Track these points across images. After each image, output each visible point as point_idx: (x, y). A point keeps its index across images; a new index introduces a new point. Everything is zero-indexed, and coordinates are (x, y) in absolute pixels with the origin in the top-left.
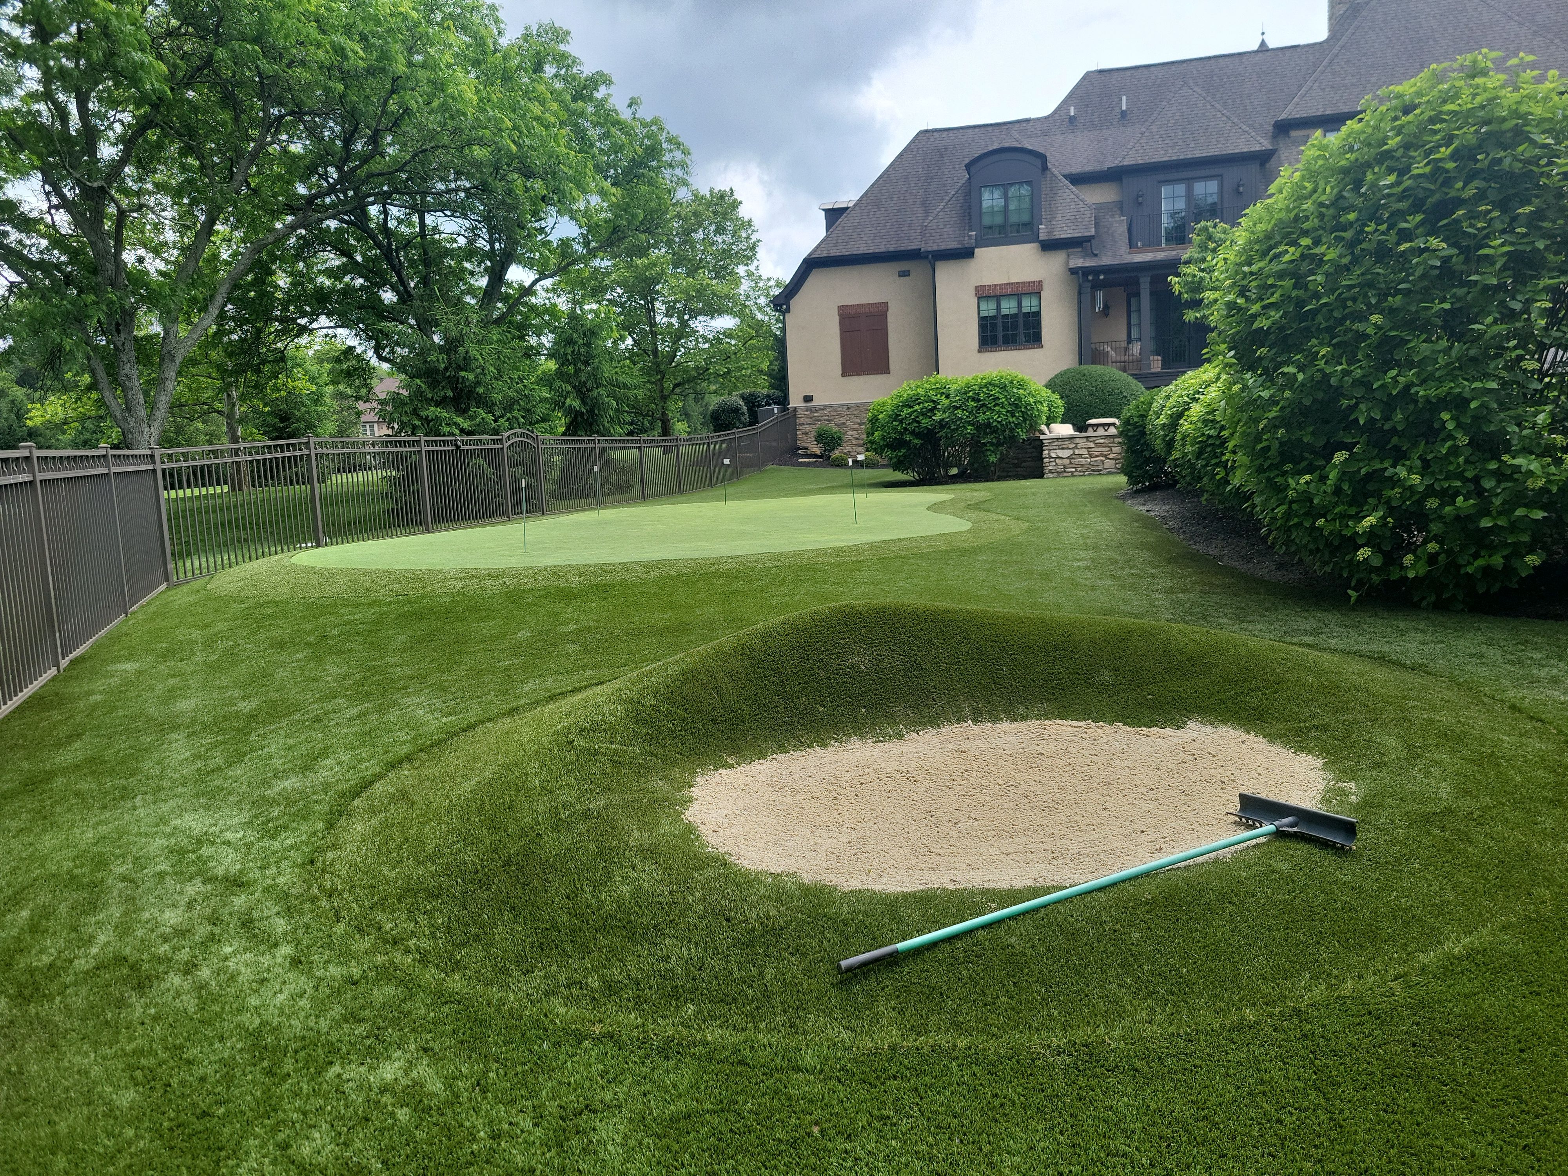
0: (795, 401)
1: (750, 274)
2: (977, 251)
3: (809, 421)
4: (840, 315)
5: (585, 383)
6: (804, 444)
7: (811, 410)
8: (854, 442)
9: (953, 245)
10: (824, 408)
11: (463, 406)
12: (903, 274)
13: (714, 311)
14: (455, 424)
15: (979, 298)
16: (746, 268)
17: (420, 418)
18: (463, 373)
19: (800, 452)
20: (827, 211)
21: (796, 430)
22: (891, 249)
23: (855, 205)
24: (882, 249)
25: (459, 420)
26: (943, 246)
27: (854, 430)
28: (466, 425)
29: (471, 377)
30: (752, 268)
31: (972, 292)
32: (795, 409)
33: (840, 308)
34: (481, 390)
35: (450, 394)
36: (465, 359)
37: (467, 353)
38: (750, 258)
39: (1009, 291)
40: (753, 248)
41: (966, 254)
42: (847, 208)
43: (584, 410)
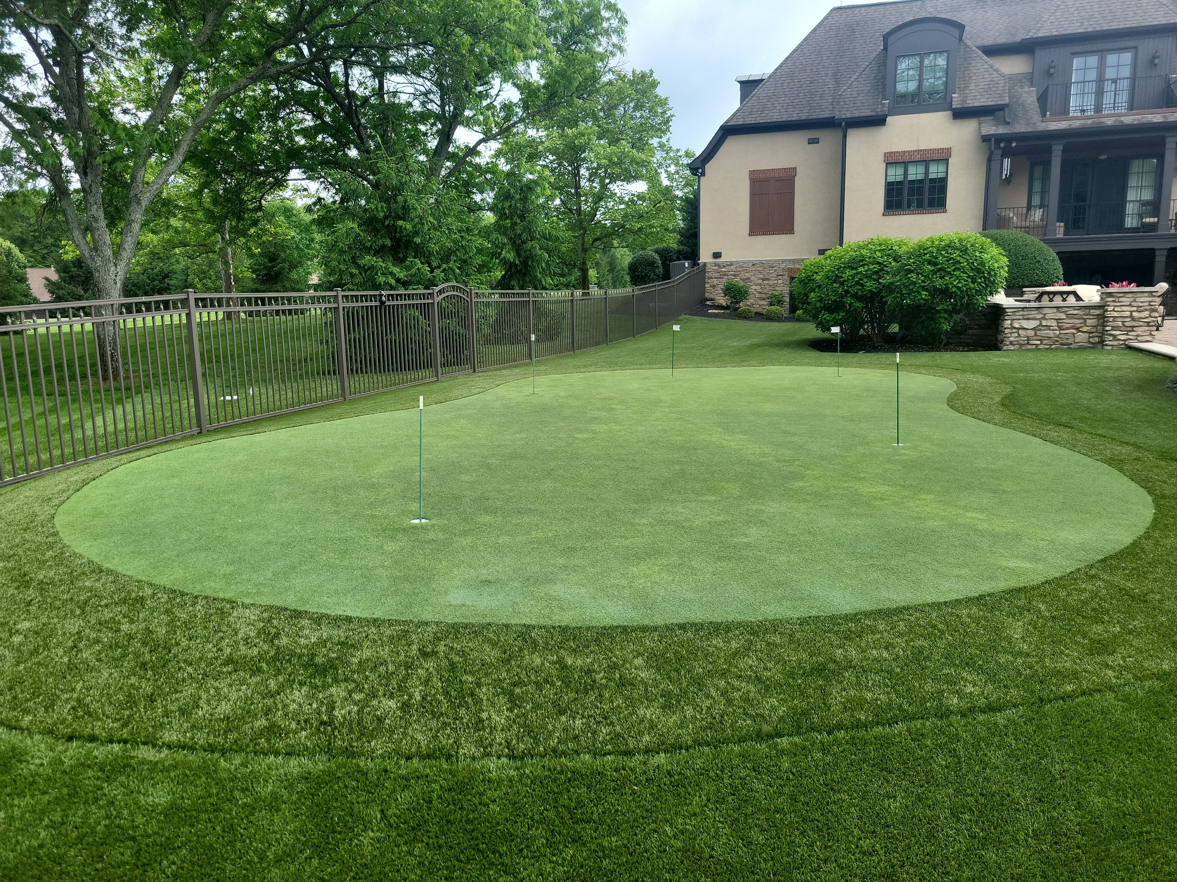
0: (705, 257)
1: (662, 146)
2: (889, 119)
3: (717, 275)
4: (751, 179)
5: (520, 235)
6: (711, 296)
7: (719, 265)
8: (757, 295)
9: (866, 113)
10: (731, 264)
11: (401, 255)
12: (813, 141)
13: (629, 178)
14: (392, 274)
15: (887, 164)
16: (658, 140)
17: (358, 267)
18: (400, 223)
19: (708, 303)
20: (741, 83)
21: (705, 283)
22: (803, 118)
23: (770, 77)
24: (795, 117)
25: (396, 270)
26: (857, 114)
27: (757, 285)
28: (402, 275)
29: (409, 226)
30: (664, 140)
31: (881, 158)
32: (705, 264)
33: (752, 172)
34: (418, 240)
35: (388, 243)
36: (403, 207)
37: (406, 201)
38: (664, 132)
39: (917, 157)
40: (667, 121)
41: (879, 121)
42: (762, 80)
43: (517, 262)
